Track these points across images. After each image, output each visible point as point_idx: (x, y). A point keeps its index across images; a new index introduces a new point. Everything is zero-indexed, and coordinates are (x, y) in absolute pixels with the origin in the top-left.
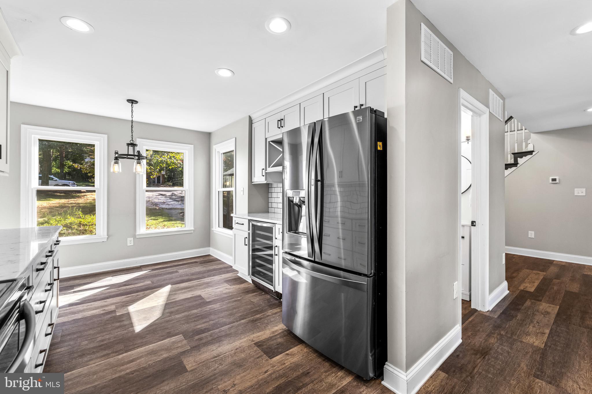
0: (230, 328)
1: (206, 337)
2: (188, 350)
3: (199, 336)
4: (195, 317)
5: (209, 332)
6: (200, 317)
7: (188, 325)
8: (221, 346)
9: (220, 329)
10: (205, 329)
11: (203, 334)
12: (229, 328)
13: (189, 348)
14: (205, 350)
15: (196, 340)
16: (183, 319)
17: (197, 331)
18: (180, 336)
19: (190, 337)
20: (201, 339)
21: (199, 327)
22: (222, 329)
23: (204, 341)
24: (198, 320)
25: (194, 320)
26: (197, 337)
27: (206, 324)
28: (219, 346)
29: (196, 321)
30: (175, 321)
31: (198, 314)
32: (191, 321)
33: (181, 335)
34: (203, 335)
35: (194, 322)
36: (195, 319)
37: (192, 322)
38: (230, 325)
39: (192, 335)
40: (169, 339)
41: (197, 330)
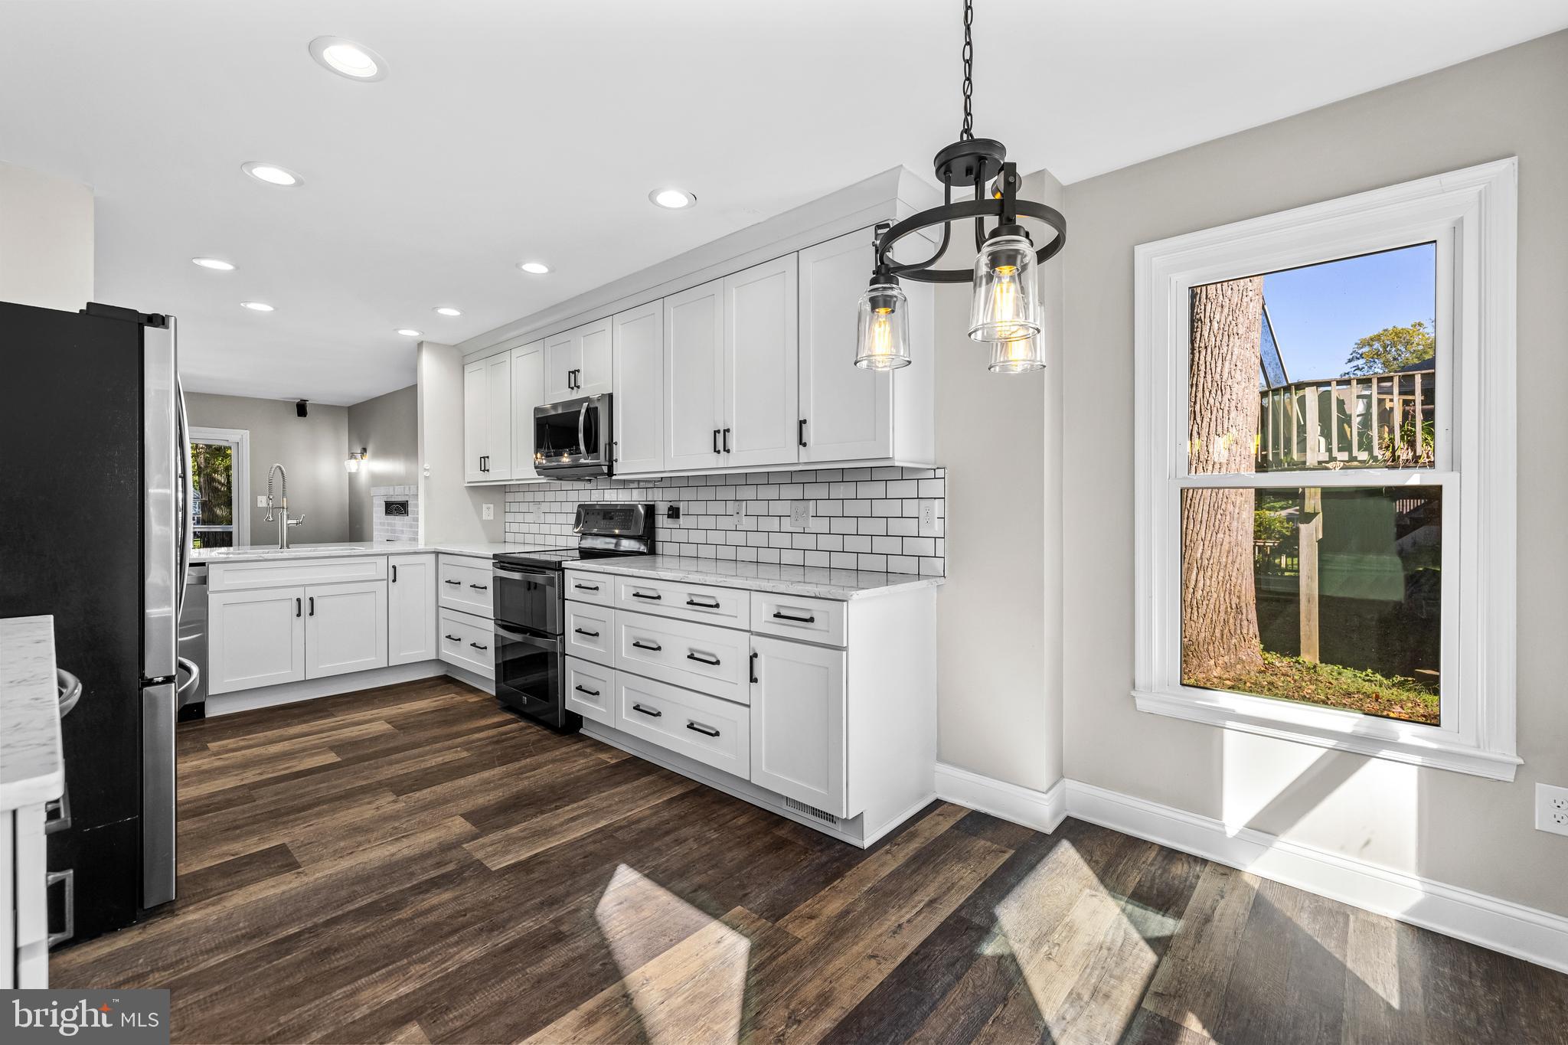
0: (348, 902)
1: (425, 870)
2: (467, 842)
3: (444, 871)
4: (464, 927)
5: (415, 883)
6: (446, 929)
7: (483, 897)
8: (388, 856)
9: (382, 896)
10: (427, 891)
11: (432, 876)
12: (352, 900)
13: (465, 846)
14: (427, 846)
15: (451, 862)
16: (505, 915)
17: (452, 882)
18: (494, 866)
19: (469, 866)
20: (439, 865)
21: (447, 896)
22: (377, 894)
23: (430, 862)
24: (450, 917)
25: (465, 915)
26: (451, 867)
27: (426, 905)
28: (393, 855)
29: (458, 912)
30: (529, 904)
31: (457, 943)
32: (475, 913)
33: (494, 869)
34: (433, 874)
35: (466, 910)
36: (461, 918)
37: (472, 910)
38: (347, 910)
39: (464, 872)
40: (522, 858)
41: (451, 886)
